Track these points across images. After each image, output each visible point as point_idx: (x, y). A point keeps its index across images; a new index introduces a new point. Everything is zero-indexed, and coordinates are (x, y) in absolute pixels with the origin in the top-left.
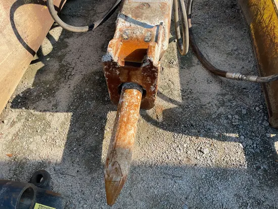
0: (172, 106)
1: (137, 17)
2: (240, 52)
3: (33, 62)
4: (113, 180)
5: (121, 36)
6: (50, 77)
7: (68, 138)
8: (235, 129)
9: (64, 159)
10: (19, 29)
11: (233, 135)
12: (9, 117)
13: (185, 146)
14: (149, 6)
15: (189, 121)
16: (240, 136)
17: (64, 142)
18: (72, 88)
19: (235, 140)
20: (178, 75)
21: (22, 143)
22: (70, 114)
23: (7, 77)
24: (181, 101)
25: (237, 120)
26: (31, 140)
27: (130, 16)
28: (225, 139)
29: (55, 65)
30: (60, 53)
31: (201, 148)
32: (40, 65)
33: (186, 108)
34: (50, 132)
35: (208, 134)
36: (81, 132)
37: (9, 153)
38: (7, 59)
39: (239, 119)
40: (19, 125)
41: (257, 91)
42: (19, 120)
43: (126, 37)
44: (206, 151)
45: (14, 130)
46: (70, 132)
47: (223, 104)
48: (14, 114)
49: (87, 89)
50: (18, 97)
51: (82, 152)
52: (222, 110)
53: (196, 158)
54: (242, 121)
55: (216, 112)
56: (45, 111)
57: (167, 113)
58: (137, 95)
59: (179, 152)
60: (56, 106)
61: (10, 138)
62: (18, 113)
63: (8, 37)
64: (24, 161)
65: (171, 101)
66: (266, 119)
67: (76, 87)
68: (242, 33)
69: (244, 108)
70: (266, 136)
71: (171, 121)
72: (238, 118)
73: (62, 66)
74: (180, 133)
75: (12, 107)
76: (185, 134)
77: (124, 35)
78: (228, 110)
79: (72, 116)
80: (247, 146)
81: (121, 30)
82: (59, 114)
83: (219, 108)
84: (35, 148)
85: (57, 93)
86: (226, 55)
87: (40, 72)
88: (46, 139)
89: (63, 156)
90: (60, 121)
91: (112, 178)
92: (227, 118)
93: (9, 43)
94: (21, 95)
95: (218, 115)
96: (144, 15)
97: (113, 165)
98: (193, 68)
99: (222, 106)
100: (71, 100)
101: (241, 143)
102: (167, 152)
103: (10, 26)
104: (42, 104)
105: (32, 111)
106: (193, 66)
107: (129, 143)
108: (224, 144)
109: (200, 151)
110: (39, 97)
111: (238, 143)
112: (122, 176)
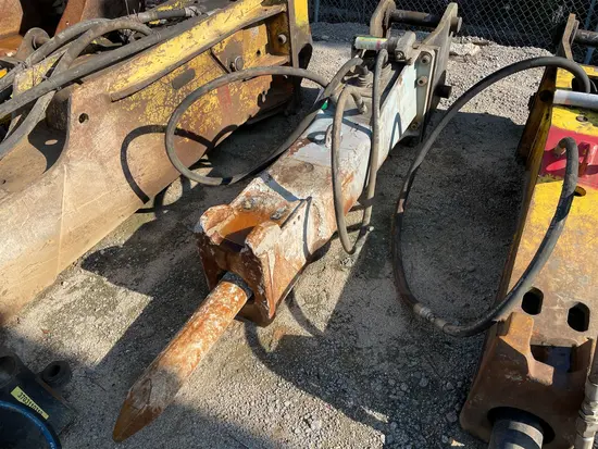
0: (304, 332)
1: (285, 180)
2: (477, 277)
3: (140, 211)
4: (134, 404)
5: (243, 203)
6: (154, 238)
7: (127, 332)
8: (389, 406)
9: (105, 360)
10: (130, 163)
11: (379, 416)
12: (72, 278)
13: (287, 404)
14: (313, 168)
15: (317, 366)
16: (390, 421)
17: (120, 336)
18: (175, 261)
19: (377, 425)
20: (342, 285)
21: (68, 320)
22: (150, 299)
23: (90, 222)
24: (322, 329)
25: (403, 394)
26: (82, 319)
27: (276, 177)
28: (360, 417)
29: (171, 221)
30: (187, 207)
31: (311, 417)
32: (150, 217)
33: (326, 343)
34: (110, 316)
35: (336, 400)
36: (150, 330)
37: (46, 328)
38: (100, 199)
39: (406, 392)
40: (78, 294)
41: (469, 355)
42: (83, 287)
43: (249, 206)
44: (317, 424)
45: (68, 299)
46: (134, 325)
47: (392, 357)
48: (81, 276)
49: (193, 269)
50: (97, 253)
51: (133, 359)
52: (385, 366)
53: (293, 431)
54: (411, 398)
55: (372, 367)
56: (121, 284)
57: (289, 343)
58: (234, 294)
59: (271, 410)
60: (138, 281)
61: (59, 308)
62: (85, 277)
63: (110, 172)
64: (58, 345)
65: (307, 324)
66: (457, 409)
67: (181, 262)
68: (502, 244)
69: (427, 377)
70: (440, 440)
71: (289, 356)
72: (405, 389)
73: (179, 225)
74: (290, 380)
75: (83, 266)
76: (297, 386)
77: (248, 203)
78: (396, 371)
79: (151, 302)
80: (393, 443)
81: (247, 196)
82: (136, 294)
83: (383, 361)
84: (79, 333)
85: (150, 263)
86: (448, 276)
87: (146, 227)
88: (100, 325)
89: (107, 356)
90: (132, 305)
91: (134, 401)
92: (386, 384)
93: (109, 179)
94: (102, 252)
95: (374, 373)
96: (297, 180)
97: (143, 384)
98: (376, 282)
99: (389, 361)
100: (164, 278)
101: (386, 434)
102: (253, 404)
103: (118, 158)
104: (122, 273)
105: (105, 279)
106: (377, 278)
107: (184, 360)
108: (354, 425)
109: (306, 421)
110: (124, 262)
111: (378, 433)
112: (148, 403)
